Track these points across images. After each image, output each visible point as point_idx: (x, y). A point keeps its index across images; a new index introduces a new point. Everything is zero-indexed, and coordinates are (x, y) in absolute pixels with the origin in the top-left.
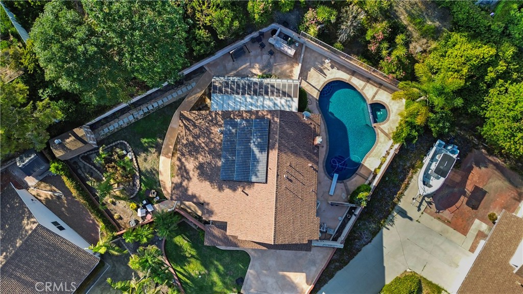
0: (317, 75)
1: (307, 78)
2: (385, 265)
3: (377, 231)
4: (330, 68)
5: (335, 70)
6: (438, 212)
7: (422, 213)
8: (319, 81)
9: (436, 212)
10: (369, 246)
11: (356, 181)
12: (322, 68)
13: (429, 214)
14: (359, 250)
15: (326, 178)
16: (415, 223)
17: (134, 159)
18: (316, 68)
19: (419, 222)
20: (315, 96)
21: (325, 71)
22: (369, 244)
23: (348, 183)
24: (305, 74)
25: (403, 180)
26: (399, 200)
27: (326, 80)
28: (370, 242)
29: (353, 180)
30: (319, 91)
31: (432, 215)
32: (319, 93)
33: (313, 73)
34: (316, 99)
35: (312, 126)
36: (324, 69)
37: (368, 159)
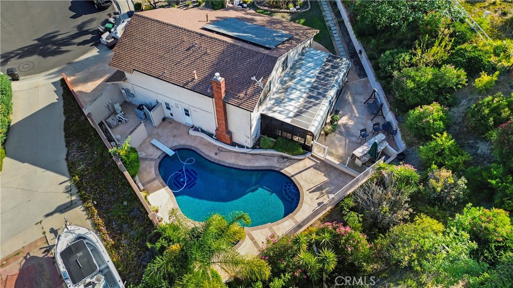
0: (316, 182)
1: (316, 169)
2: (26, 164)
3: (71, 170)
4: (320, 200)
5: (315, 206)
6: (25, 258)
7: (44, 233)
8: (306, 181)
9: (28, 254)
10: (63, 156)
11: (150, 172)
12: (324, 191)
13: (36, 242)
14: (68, 144)
15: (175, 144)
16: (41, 218)
17: (288, 11)
18: (326, 184)
19: (37, 224)
20: (286, 169)
21: (318, 194)
22: (65, 157)
23: (153, 163)
24: (323, 169)
25: (108, 225)
26: (87, 209)
27: (304, 190)
28: (67, 159)
29: (153, 169)
30: (293, 176)
31: (30, 245)
32: (289, 176)
33: (321, 178)
34: (282, 169)
35: (242, 95)
36: (322, 193)
37: (168, 196)
